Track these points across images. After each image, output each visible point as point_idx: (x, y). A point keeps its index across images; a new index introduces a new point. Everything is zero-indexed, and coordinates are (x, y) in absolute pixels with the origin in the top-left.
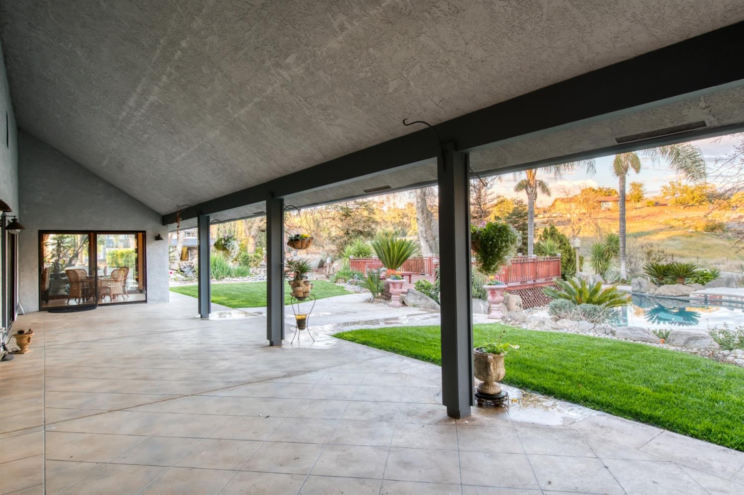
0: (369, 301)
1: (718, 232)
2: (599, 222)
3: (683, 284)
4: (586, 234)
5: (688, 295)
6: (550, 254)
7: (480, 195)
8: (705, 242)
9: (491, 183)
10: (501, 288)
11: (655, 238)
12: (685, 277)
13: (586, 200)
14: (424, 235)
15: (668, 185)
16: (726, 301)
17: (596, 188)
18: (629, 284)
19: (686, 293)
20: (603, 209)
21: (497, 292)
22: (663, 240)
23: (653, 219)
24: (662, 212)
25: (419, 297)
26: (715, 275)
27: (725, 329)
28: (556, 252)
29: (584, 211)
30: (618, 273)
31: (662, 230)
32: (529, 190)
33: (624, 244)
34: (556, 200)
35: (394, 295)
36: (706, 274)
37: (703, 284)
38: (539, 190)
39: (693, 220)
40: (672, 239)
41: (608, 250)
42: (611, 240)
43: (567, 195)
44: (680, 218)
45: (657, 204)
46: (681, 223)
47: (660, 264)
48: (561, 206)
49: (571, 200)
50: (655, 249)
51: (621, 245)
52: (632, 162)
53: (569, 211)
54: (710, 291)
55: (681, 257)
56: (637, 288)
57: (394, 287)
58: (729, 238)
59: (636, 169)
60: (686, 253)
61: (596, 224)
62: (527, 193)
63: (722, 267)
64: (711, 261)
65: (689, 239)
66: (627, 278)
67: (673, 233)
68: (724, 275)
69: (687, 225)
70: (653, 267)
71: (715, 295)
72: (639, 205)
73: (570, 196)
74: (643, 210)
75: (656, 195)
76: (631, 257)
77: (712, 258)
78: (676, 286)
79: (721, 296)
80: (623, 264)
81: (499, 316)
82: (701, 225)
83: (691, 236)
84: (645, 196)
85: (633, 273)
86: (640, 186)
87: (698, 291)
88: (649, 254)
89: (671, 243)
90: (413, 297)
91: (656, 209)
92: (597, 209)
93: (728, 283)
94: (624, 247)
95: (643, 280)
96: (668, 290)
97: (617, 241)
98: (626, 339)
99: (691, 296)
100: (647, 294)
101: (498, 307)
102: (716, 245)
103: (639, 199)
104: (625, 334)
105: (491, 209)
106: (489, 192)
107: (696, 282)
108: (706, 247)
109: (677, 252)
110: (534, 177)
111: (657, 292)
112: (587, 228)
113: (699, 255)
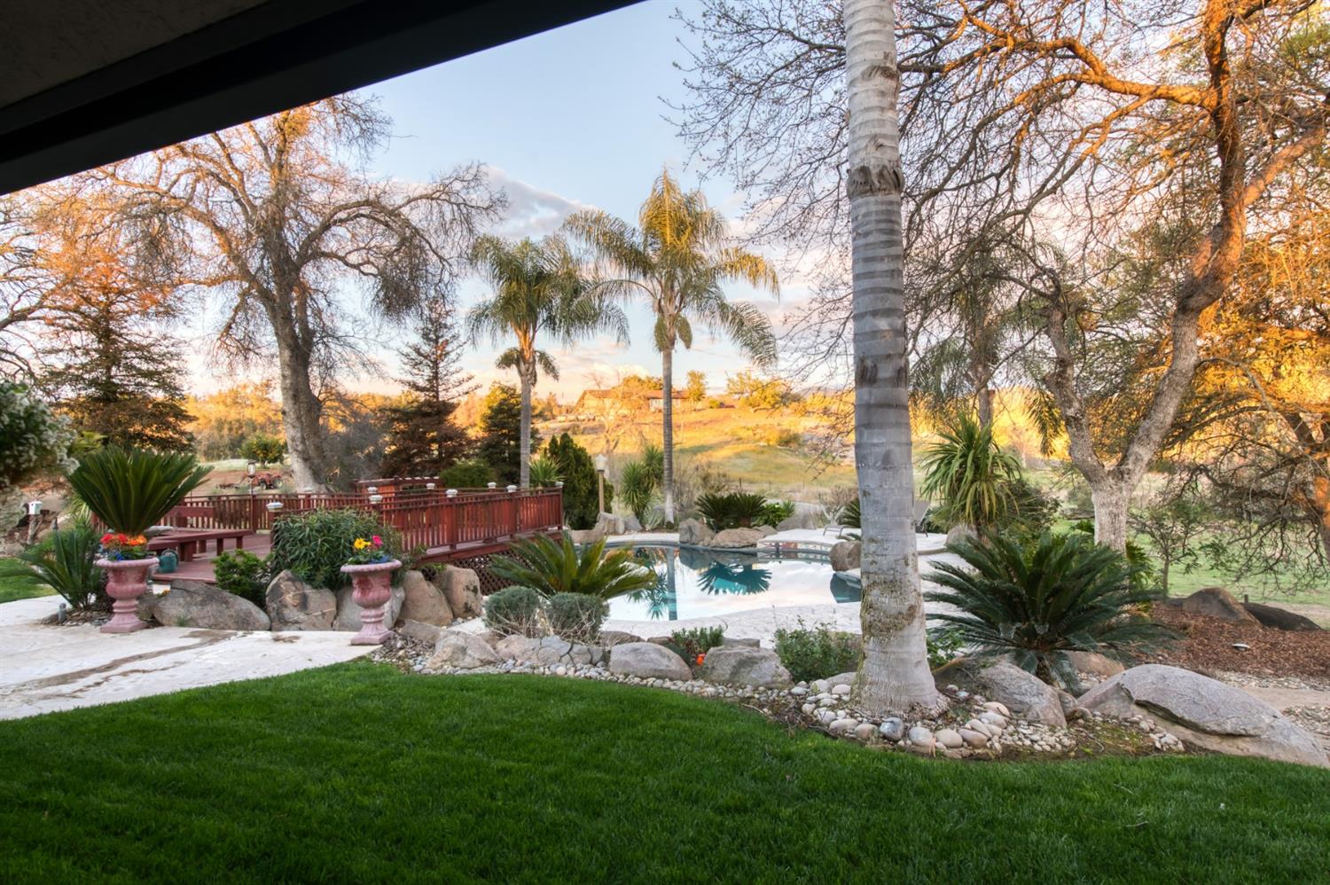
0: (55, 621)
1: (793, 446)
2: (646, 429)
3: (750, 527)
4: (627, 448)
5: (754, 545)
6: (544, 485)
7: (437, 373)
8: (779, 461)
9: (459, 351)
10: (382, 571)
11: (719, 455)
12: (751, 515)
13: (626, 396)
14: (300, 448)
15: (736, 378)
16: (803, 551)
17: (643, 378)
18: (676, 531)
19: (752, 541)
20: (652, 409)
21: (373, 581)
22: (729, 458)
23: (717, 426)
24: (727, 417)
25: (199, 599)
26: (789, 510)
27: (799, 628)
28: (554, 479)
29: (626, 412)
30: (663, 511)
31: (727, 443)
32: (523, 367)
33: (670, 463)
34: (585, 393)
35: (121, 599)
36: (778, 509)
37: (774, 526)
38: (539, 369)
39: (764, 428)
40: (739, 456)
41: (648, 475)
42: (652, 457)
43: (598, 384)
44: (750, 426)
45: (722, 405)
46: (750, 433)
47: (718, 495)
48: (592, 402)
49: (603, 395)
50: (713, 471)
51: (666, 466)
52: (680, 331)
53: (602, 410)
54: (783, 536)
55: (751, 482)
56: (687, 537)
57: (118, 581)
58: (805, 455)
59: (685, 341)
60: (756, 476)
61: (641, 433)
62: (520, 371)
63: (798, 496)
64: (786, 488)
65: (761, 457)
66: (675, 519)
67: (741, 448)
68: (801, 508)
69: (758, 437)
70: (708, 500)
71: (788, 543)
72: (699, 405)
73: (603, 388)
74: (704, 413)
75: (722, 392)
76: (683, 484)
77: (787, 483)
78: (739, 530)
79: (796, 544)
80: (669, 498)
81: (378, 637)
82: (774, 438)
83: (762, 452)
84: (708, 393)
85: (683, 512)
86: (701, 376)
87: (770, 538)
88: (706, 479)
89: (738, 461)
90: (181, 600)
91: (723, 412)
92: (643, 410)
93: (804, 524)
94: (670, 468)
95: (696, 523)
96: (729, 537)
97: (661, 460)
98: (626, 675)
99: (760, 546)
100: (700, 546)
101: (376, 616)
102: (791, 465)
103: (700, 396)
104: (627, 663)
105: (455, 401)
106: (453, 368)
107: (766, 523)
108: (780, 467)
109: (746, 476)
110: (530, 344)
111: (714, 542)
112: (628, 439)
113: (772, 479)
